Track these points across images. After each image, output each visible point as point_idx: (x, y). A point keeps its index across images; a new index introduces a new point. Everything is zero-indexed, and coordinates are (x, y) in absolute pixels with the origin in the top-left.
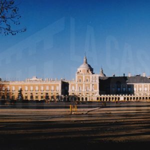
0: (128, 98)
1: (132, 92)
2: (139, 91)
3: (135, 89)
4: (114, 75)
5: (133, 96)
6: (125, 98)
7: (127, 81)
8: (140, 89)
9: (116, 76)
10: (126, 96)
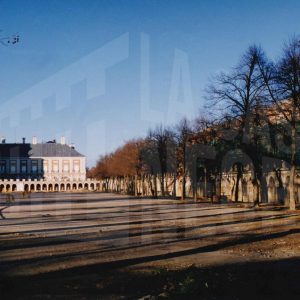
0: (32, 186)
1: (40, 175)
2: (53, 171)
3: (45, 169)
4: (4, 141)
5: (41, 182)
6: (26, 186)
7: (30, 152)
8: (56, 169)
9: (7, 142)
10: (30, 182)
